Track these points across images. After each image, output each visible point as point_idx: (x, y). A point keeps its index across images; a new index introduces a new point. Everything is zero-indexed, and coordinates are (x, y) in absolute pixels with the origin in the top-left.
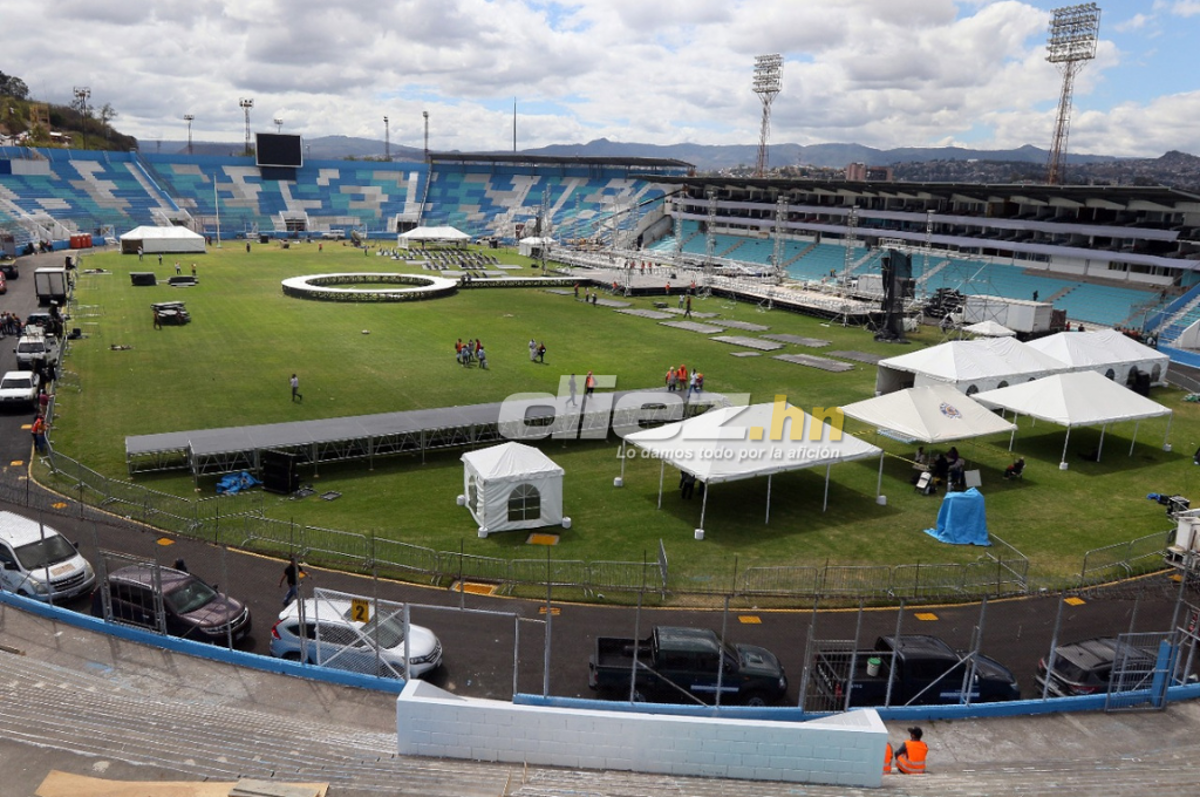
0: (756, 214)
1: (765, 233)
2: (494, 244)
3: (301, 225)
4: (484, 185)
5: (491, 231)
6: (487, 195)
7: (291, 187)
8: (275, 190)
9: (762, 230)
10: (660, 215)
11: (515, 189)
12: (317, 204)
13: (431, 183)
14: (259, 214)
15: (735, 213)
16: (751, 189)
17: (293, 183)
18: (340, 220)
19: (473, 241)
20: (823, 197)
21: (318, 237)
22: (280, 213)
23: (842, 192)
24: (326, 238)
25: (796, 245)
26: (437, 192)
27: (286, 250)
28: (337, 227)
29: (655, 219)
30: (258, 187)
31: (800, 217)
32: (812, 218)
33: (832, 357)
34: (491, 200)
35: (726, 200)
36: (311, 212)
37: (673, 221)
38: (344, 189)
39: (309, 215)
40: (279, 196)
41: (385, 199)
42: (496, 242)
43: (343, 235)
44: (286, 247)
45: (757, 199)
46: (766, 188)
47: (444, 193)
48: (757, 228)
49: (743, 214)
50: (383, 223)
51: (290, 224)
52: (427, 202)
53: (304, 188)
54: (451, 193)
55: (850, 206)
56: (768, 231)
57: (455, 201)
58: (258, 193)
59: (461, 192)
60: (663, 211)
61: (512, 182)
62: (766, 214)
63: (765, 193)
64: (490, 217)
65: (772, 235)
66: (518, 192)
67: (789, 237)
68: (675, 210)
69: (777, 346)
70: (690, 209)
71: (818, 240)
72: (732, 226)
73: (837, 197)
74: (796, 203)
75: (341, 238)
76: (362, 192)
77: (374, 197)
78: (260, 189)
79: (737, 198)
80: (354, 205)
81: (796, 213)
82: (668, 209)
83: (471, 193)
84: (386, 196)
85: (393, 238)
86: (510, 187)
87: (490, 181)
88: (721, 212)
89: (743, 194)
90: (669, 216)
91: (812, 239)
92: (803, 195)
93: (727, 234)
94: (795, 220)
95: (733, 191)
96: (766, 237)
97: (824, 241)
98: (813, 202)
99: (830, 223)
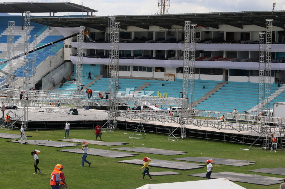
0: (160, 55)
1: (171, 75)
9: (167, 72)
10: (59, 61)
15: (138, 55)
16: (155, 29)
20: (228, 34)
23: (247, 28)
25: (204, 85)
29: (54, 65)
31: (207, 55)
32: (218, 56)
33: (258, 173)
35: (128, 42)
37: (73, 67)
45: (160, 39)
46: (170, 28)
48: (162, 70)
49: (147, 55)
55: (257, 42)
56: (174, 72)
60: (62, 57)
62: (171, 54)
63: (169, 33)
65: (180, 76)
67: (197, 77)
68: (75, 55)
69: (196, 166)
70: (91, 53)
71: (226, 79)
72: (136, 68)
73: (242, 34)
74: (202, 42)
79: (139, 39)
81: (201, 52)
82: (68, 54)
88: (123, 55)
89: (146, 36)
90: (70, 61)
91: (220, 78)
92: (207, 32)
93: (131, 78)
94: (201, 59)
95: (136, 33)
96: (172, 78)
97: (232, 79)
98: (218, 39)
99: (237, 60)
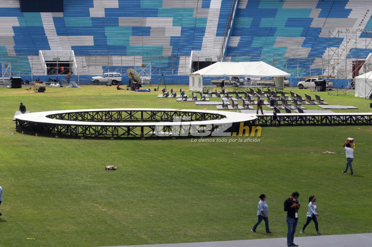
2: (322, 86)
3: (66, 67)
4: (310, 11)
5: (319, 72)
6: (314, 25)
7: (55, 20)
8: (37, 24)
11: (351, 16)
12: (88, 41)
13: (238, 10)
14: (14, 54)
17: (60, 15)
18: (117, 60)
19: (294, 82)
21: (87, 81)
22: (41, 51)
24: (97, 82)
26: (246, 22)
27: (41, 94)
28: (113, 69)
30: (14, 22)
34: (319, 30)
36: (79, 51)
38: (125, 22)
39: (76, 55)
40: (41, 30)
41: (177, 32)
42: (324, 83)
43: (119, 79)
44: (42, 90)
47: (255, 24)
50: (174, 63)
51: (51, 66)
52: (233, 34)
53: (72, 21)
54: (265, 22)
57: (271, 32)
58: (15, 28)
59: (278, 21)
61: (347, 7)
64: (317, 53)
66: (356, 20)
75: (115, 83)
76: (147, 25)
77: (162, 30)
78: (17, 24)
80: (136, 42)
83: (291, 23)
84: (179, 29)
85: (184, 81)
86: (346, 13)
87: (318, 7)
